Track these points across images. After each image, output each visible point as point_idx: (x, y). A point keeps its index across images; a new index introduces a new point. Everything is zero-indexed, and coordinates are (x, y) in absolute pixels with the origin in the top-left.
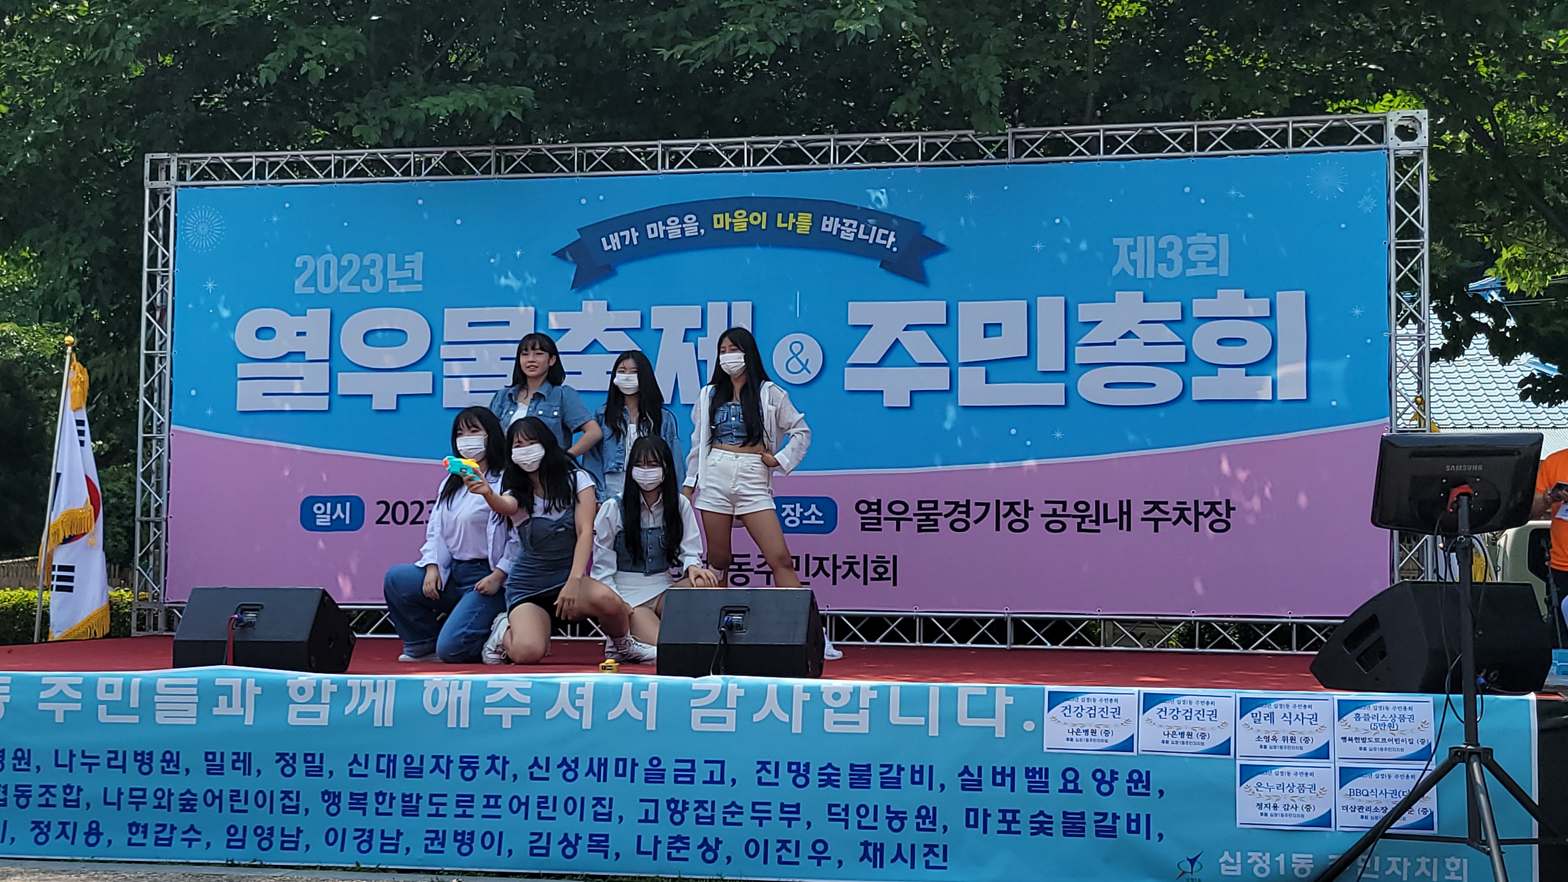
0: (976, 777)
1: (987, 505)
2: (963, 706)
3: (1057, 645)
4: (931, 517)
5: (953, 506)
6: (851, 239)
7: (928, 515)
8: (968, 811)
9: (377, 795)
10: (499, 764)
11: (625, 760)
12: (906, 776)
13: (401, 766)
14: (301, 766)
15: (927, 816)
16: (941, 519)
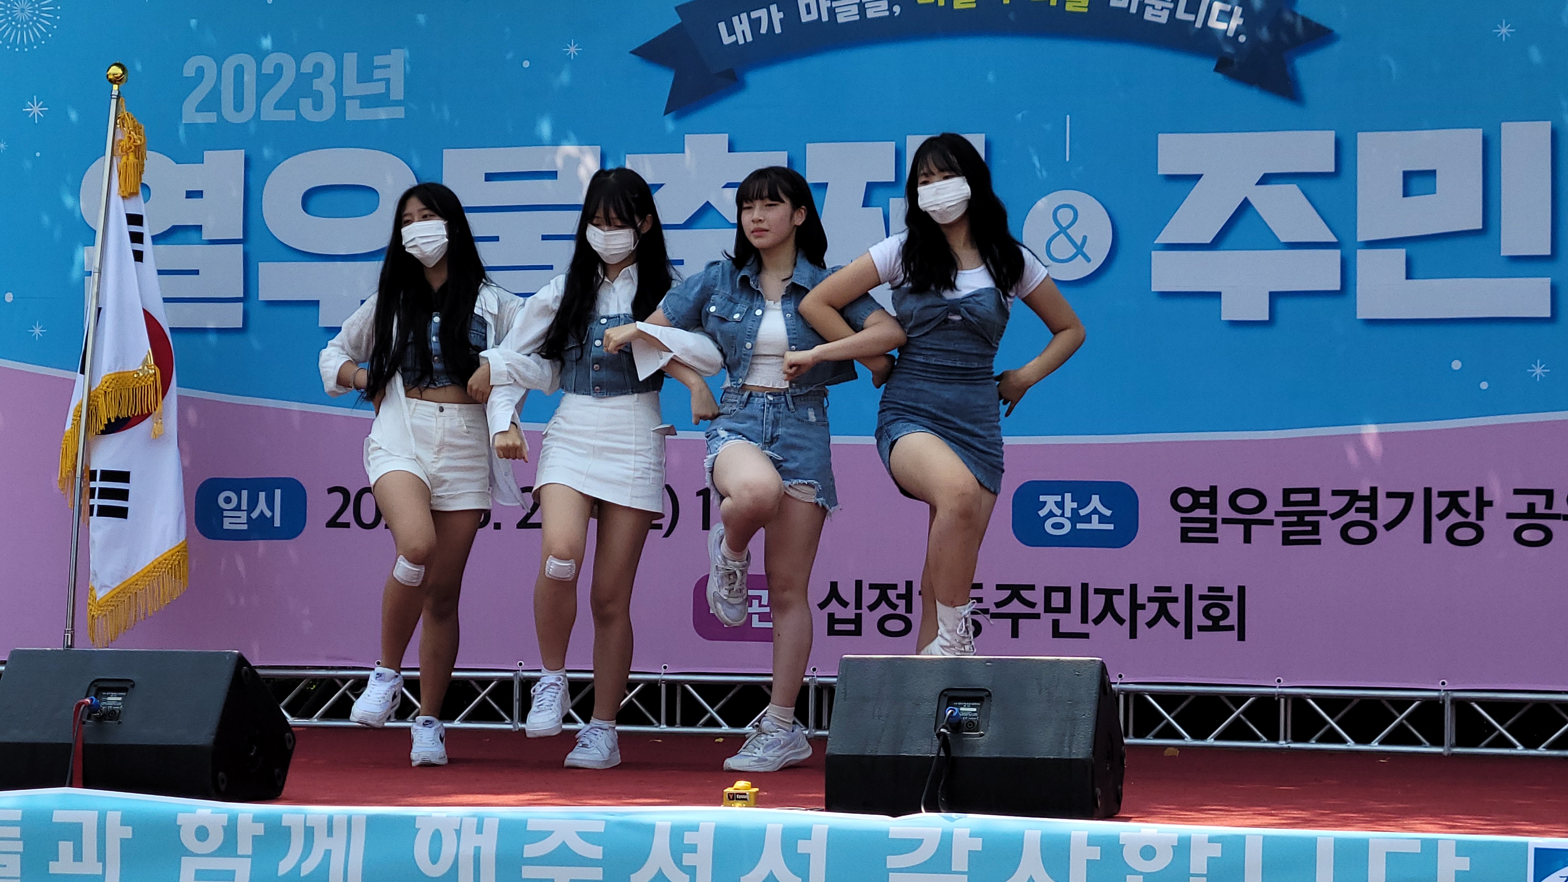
1: (1408, 497)
3: (1536, 747)
4: (1307, 518)
5: (1347, 498)
6: (1164, 19)
7: (1301, 515)
16: (1324, 521)
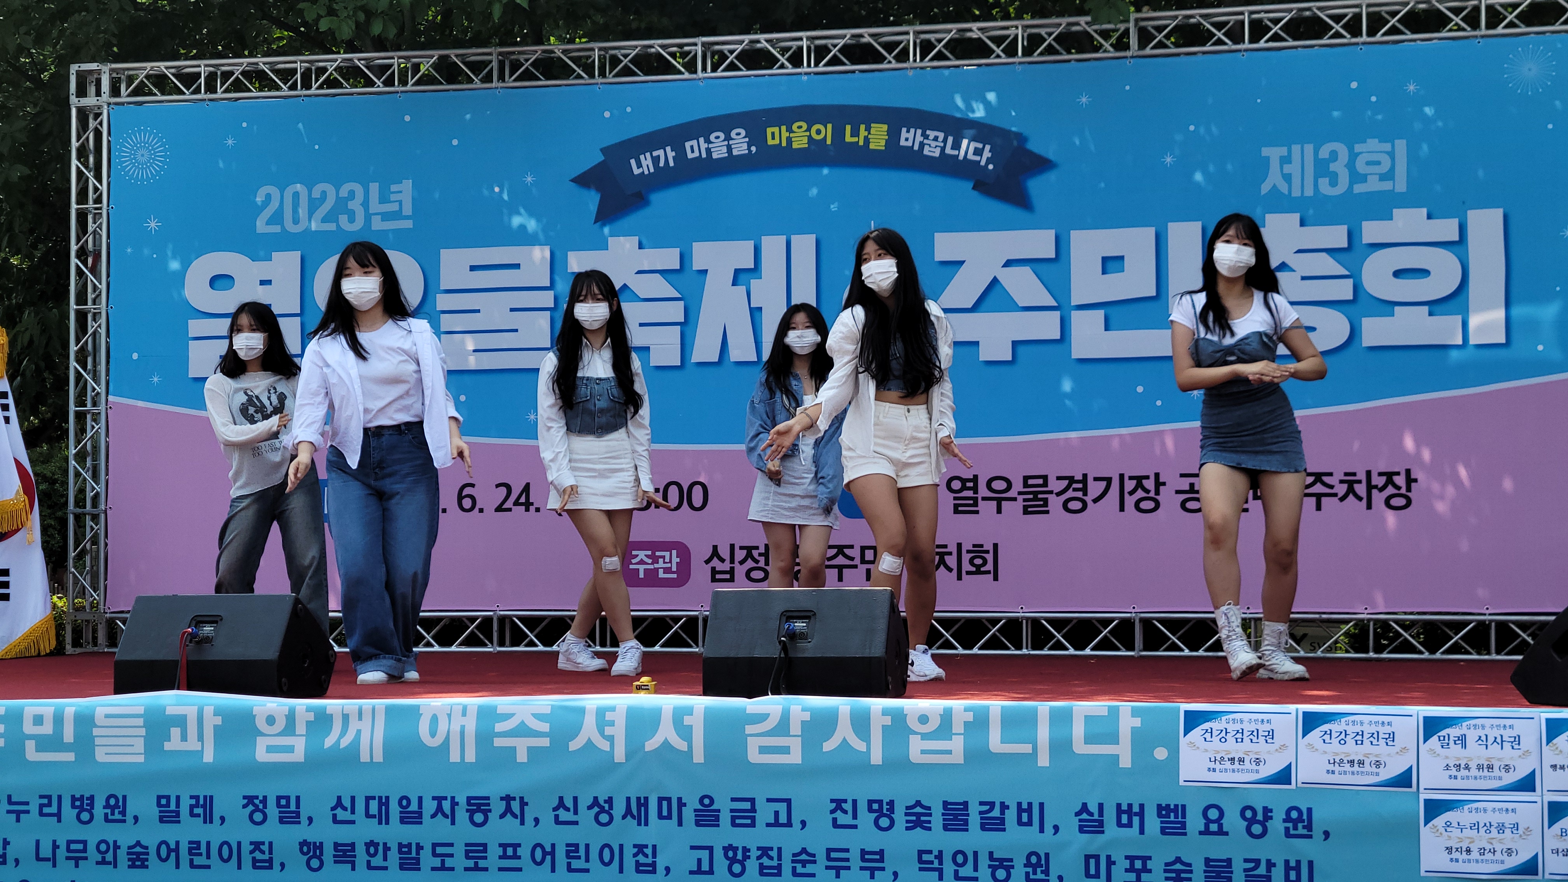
0: (1096, 817)
1: (1109, 480)
2: (1078, 730)
3: (1197, 650)
4: (1040, 496)
5: (1066, 482)
6: (937, 154)
7: (1036, 494)
8: (1087, 858)
9: (368, 845)
10: (515, 806)
11: (669, 800)
12: (1011, 815)
13: (395, 809)
14: (273, 811)
15: (1038, 864)
16: (1052, 498)
